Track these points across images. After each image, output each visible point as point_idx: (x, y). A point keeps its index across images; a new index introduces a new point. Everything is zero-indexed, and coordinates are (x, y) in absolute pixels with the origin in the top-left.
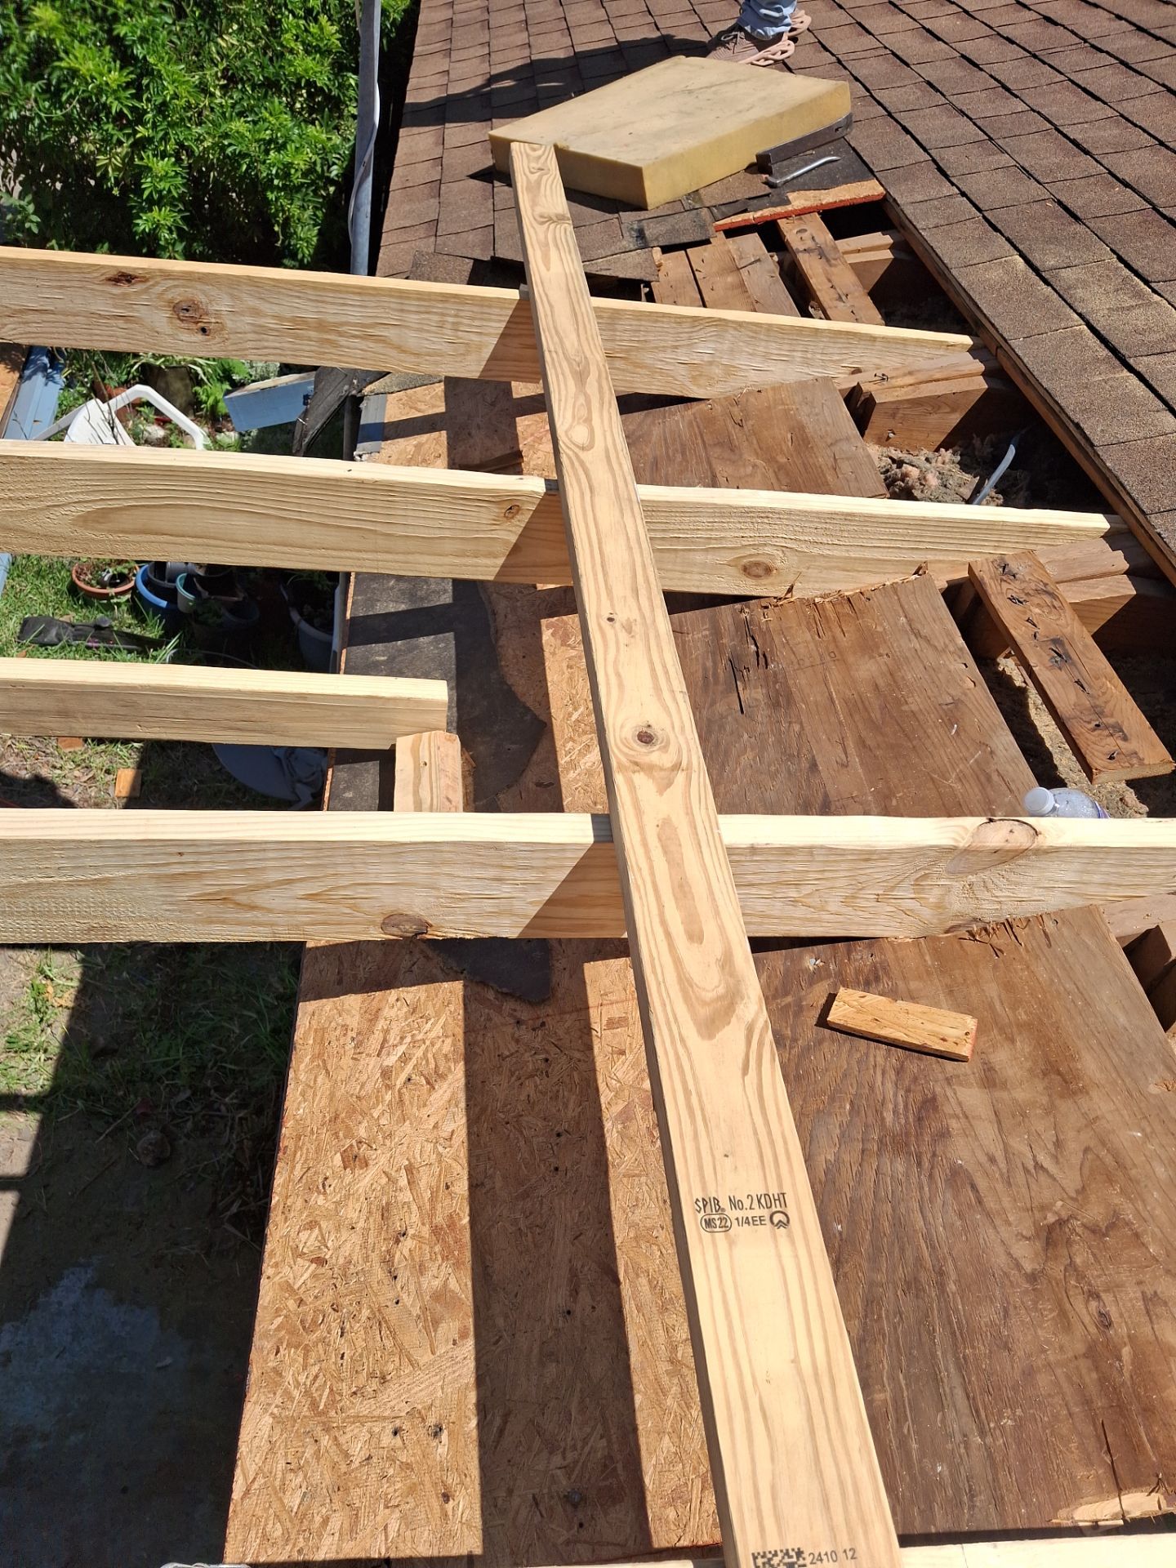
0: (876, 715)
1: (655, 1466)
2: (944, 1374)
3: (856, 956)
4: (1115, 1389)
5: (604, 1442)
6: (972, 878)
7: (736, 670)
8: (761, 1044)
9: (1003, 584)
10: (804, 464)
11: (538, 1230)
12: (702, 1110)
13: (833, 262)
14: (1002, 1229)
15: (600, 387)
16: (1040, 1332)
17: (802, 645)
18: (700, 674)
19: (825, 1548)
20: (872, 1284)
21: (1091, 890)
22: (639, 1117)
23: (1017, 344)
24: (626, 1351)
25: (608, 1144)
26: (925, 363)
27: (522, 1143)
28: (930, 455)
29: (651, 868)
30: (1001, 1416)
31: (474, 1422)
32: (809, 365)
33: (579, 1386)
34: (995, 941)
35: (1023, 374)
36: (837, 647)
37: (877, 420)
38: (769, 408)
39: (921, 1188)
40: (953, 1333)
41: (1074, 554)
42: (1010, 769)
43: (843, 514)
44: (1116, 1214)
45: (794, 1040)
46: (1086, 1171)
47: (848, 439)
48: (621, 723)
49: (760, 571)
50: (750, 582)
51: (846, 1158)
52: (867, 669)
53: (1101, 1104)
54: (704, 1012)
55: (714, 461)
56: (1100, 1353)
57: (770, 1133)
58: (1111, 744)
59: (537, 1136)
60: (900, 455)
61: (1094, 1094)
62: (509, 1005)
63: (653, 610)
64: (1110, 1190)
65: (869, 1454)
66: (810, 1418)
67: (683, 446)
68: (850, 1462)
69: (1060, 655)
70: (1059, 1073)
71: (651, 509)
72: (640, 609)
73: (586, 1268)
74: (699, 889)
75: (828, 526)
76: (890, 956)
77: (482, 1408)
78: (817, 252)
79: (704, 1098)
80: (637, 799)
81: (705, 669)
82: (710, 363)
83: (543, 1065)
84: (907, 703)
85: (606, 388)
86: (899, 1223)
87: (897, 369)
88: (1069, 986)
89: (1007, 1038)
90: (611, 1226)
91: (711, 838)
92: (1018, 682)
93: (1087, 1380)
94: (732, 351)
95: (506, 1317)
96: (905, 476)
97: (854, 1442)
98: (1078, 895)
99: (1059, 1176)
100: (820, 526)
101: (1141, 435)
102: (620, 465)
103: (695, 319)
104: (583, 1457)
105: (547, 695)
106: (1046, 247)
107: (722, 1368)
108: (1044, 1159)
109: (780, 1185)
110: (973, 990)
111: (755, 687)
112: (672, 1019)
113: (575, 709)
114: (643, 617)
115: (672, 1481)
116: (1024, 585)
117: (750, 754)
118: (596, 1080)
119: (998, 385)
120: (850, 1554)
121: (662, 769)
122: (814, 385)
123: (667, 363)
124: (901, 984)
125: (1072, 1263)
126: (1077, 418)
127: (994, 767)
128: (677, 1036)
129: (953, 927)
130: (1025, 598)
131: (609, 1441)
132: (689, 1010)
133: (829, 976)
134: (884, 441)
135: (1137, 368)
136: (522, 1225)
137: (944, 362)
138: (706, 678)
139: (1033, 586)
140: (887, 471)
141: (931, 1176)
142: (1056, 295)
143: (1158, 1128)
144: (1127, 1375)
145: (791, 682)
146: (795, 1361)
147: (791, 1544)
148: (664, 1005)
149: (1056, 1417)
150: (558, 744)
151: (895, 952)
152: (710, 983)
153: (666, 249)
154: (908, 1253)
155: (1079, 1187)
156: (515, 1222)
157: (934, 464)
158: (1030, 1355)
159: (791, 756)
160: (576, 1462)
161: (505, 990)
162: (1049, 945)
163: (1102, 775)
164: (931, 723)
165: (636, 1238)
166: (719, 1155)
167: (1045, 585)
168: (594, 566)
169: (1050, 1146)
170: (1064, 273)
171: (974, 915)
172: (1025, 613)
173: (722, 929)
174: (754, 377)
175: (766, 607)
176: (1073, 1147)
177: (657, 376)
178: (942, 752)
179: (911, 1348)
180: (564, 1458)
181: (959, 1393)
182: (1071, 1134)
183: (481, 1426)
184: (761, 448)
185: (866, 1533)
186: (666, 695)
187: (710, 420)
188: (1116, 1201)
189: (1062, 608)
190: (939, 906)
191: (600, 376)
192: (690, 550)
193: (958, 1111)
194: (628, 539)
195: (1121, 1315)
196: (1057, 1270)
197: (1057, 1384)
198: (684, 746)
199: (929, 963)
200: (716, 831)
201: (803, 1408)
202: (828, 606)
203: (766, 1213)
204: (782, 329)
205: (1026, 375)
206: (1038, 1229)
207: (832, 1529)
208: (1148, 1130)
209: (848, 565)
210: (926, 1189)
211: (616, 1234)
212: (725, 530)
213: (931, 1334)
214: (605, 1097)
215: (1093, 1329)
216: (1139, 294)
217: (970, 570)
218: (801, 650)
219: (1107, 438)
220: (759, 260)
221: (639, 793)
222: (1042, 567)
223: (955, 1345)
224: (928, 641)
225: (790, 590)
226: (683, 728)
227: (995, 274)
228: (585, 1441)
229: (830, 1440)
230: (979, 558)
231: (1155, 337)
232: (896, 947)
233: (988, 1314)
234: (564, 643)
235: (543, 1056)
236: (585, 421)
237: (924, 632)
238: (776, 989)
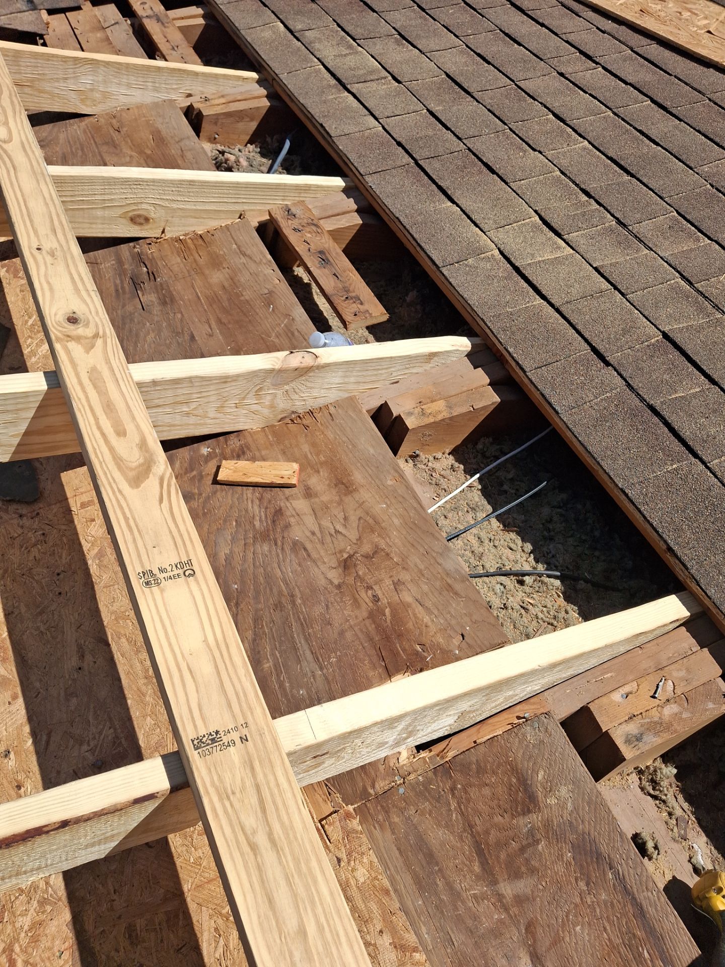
0: (226, 304)
1: (144, 734)
2: (299, 645)
3: (230, 442)
4: (383, 630)
5: (112, 730)
6: (286, 387)
7: (136, 284)
8: (169, 486)
9: (289, 221)
10: (163, 155)
11: (53, 629)
12: (137, 526)
13: (166, 25)
14: (321, 567)
15: (12, 103)
16: (345, 612)
17: (175, 266)
18: (113, 289)
19: (231, 726)
20: (257, 611)
21: (351, 387)
22: (109, 553)
23: (284, 77)
24: (119, 680)
25: (91, 571)
26: (232, 90)
27: (35, 584)
28: (241, 147)
29: (87, 397)
30: (330, 658)
31: (30, 741)
32: (158, 92)
33: (92, 706)
34: (304, 422)
35: (289, 95)
36: (197, 265)
37: (206, 126)
38: (136, 120)
39: (278, 556)
40: (302, 624)
41: (327, 202)
42: (304, 327)
43: (188, 181)
44: (377, 546)
45: (200, 494)
46: (361, 529)
47: (188, 138)
48: (54, 313)
49: (142, 221)
50: (137, 228)
51: (236, 550)
52: (217, 277)
53: (364, 494)
54: (131, 474)
55: (104, 155)
56: (375, 615)
57: (179, 531)
58: (355, 307)
59: (44, 578)
60: (223, 148)
61: (361, 491)
62: (13, 507)
63: (67, 242)
64: (373, 535)
65: (250, 676)
66: (216, 667)
67: (81, 145)
68: (240, 682)
69: (323, 260)
70: (343, 483)
71: (59, 181)
72: (58, 241)
73: (87, 643)
74: (120, 405)
75: (179, 189)
76: (249, 439)
77: (34, 734)
78: (155, 18)
79: (137, 520)
80: (72, 357)
81: (116, 286)
82: (92, 90)
83: (42, 538)
84: (242, 295)
85: (16, 102)
86: (268, 577)
87: (214, 94)
88: (345, 439)
89: (316, 471)
90: (100, 616)
91: (124, 376)
92: (306, 280)
93: (370, 629)
94: (105, 82)
95: (41, 681)
96: (227, 160)
97: (241, 672)
98: (344, 391)
99: (347, 534)
100: (174, 189)
101: (357, 130)
102: (33, 152)
103: (76, 59)
104: (100, 742)
105: (8, 311)
106: (296, 17)
107: (163, 653)
108: (340, 528)
109: (188, 556)
110: (296, 450)
111: (150, 294)
112: (112, 481)
113: (30, 318)
114: (61, 246)
115: (155, 739)
116: (300, 221)
117: (152, 335)
118: (78, 539)
119: (276, 103)
120: (244, 726)
121: (86, 338)
122: (163, 104)
123: (62, 90)
124: (257, 454)
125: (358, 575)
126: (321, 121)
127: (295, 327)
128: (116, 490)
129: (282, 418)
130: (302, 228)
131: (115, 729)
132: (122, 474)
133: (216, 456)
134: (213, 140)
135: (352, 90)
136: (42, 629)
137: (242, 89)
138: (117, 291)
139: (305, 221)
140: (216, 158)
141: (283, 549)
142: (304, 47)
143: (393, 501)
144: (388, 621)
145: (172, 289)
146: (205, 640)
147: (212, 729)
148: (105, 474)
149: (357, 651)
150: (21, 341)
151: (252, 437)
152: (134, 458)
153: (51, 12)
154: (275, 590)
155: (358, 538)
156: (38, 628)
157: (243, 153)
158: (342, 624)
159: (178, 334)
160: (96, 746)
161: (8, 498)
162: (333, 420)
163: (351, 325)
164: (258, 306)
165: (116, 619)
166: (149, 547)
167: (312, 220)
168: (22, 216)
169: (342, 521)
170: (307, 33)
171: (292, 409)
172: (302, 237)
173: (138, 427)
174: (123, 100)
175: (150, 244)
176: (353, 518)
177: (56, 99)
178: (266, 322)
179: (281, 637)
180: (89, 745)
181: (308, 653)
182: (352, 512)
183: (35, 743)
184: (134, 145)
185: (252, 713)
186: (84, 293)
187: (97, 129)
188: (376, 540)
189: (322, 233)
190: (272, 407)
191: (10, 94)
192: (92, 208)
193: (294, 513)
194: (44, 198)
195: (384, 594)
196: (350, 580)
197: (356, 635)
198: (99, 323)
199: (271, 439)
200: (127, 371)
201: (212, 662)
202: (189, 241)
203: (181, 572)
204: (135, 66)
205: (291, 96)
206: (339, 563)
207: (234, 716)
208: (389, 503)
209: (198, 214)
210: (281, 556)
211: (104, 619)
212: (114, 194)
213: (290, 627)
214: (86, 546)
215: (371, 604)
216: (350, 47)
217: (270, 215)
218: (176, 269)
219: (339, 132)
220: (117, 23)
221: (73, 354)
222: (310, 210)
223: (303, 629)
224: (251, 258)
225: (163, 232)
226: (97, 313)
227: (267, 34)
228: (100, 733)
229: (228, 674)
230: (273, 206)
231: (361, 72)
232: (252, 434)
233: (318, 610)
234: (16, 276)
235: (41, 532)
236: (4, 124)
237: (248, 252)
238: (186, 469)
